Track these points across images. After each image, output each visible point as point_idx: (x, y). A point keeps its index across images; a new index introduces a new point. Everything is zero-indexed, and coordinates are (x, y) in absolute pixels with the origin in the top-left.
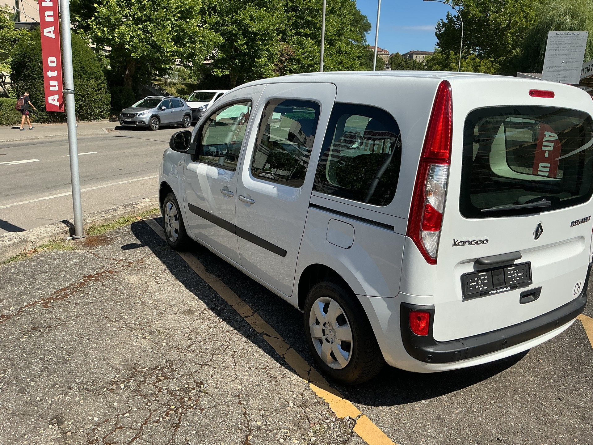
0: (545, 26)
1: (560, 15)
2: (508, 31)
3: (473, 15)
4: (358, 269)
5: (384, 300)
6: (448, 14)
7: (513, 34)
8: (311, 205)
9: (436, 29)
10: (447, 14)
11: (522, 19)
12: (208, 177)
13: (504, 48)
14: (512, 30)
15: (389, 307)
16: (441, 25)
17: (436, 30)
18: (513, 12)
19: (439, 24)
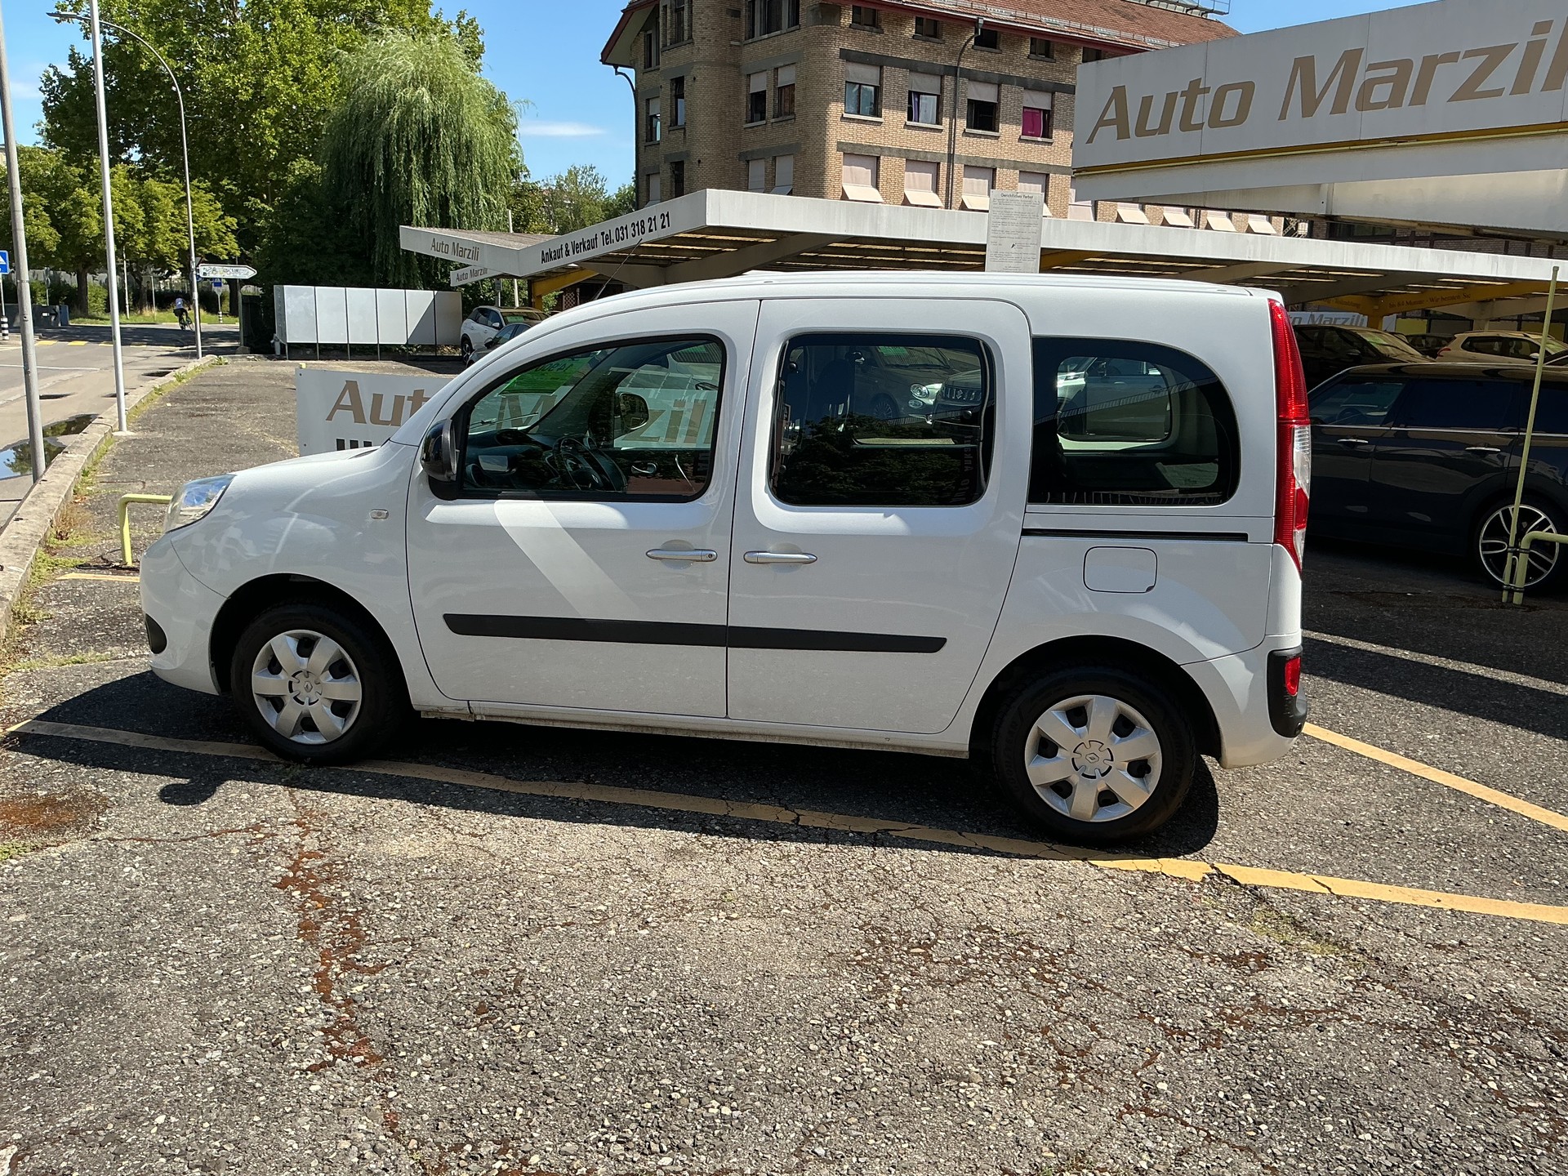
0: (374, 109)
1: (404, 85)
2: (260, 113)
3: (151, 62)
4: (1180, 619)
5: (1239, 657)
6: (74, 54)
7: (276, 120)
8: (1026, 532)
9: (43, 91)
10: (70, 52)
11: (291, 83)
12: (567, 529)
13: (257, 155)
14: (271, 111)
15: (1248, 667)
16: (55, 82)
17: (44, 97)
18: (262, 64)
19: (49, 78)
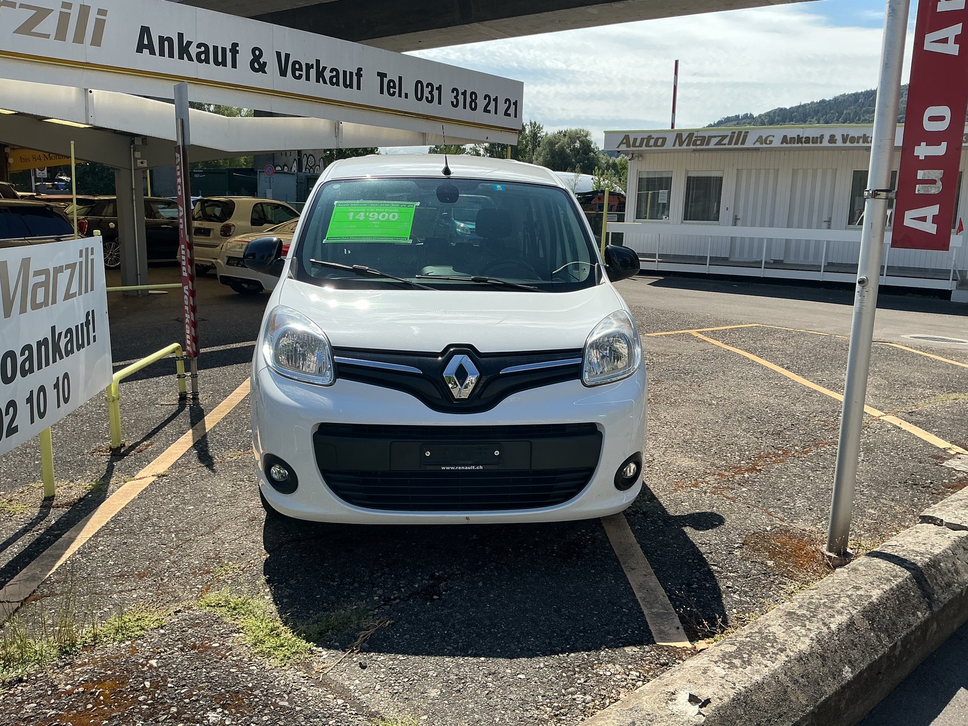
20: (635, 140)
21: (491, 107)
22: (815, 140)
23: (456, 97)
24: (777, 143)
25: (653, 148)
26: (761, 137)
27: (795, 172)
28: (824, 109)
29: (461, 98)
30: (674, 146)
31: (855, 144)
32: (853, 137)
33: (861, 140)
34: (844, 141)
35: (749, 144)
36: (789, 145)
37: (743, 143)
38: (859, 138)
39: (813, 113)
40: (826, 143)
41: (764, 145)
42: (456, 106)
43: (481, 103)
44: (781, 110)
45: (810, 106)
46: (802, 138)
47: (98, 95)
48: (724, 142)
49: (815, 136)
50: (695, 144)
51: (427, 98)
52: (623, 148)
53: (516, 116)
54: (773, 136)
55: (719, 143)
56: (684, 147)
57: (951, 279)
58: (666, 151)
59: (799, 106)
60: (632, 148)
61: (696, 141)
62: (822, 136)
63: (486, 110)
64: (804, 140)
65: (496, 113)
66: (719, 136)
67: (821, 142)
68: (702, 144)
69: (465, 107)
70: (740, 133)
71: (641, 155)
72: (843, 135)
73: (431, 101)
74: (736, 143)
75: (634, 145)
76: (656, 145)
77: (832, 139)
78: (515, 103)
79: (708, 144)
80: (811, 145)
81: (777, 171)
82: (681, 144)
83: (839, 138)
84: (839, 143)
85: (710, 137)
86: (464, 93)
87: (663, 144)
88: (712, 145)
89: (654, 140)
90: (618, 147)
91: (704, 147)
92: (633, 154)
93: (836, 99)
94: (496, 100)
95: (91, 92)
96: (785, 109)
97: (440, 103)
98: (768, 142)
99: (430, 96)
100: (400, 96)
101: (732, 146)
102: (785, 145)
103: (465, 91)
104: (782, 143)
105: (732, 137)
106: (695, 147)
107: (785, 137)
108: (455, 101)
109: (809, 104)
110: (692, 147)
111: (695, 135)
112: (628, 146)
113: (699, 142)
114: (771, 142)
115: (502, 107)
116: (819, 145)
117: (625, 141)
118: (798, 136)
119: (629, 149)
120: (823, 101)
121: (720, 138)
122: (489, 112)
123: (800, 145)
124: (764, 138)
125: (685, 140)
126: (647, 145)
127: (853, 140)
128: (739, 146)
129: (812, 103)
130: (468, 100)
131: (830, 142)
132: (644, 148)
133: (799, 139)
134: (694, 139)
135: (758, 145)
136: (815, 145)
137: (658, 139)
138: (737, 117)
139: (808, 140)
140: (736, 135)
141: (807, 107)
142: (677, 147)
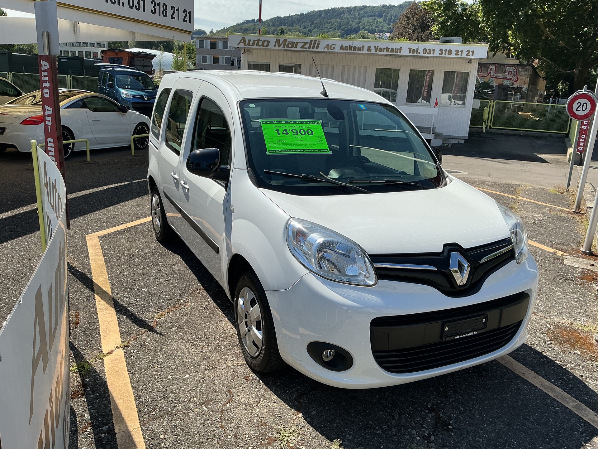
20: (249, 41)
21: (176, 15)
22: (359, 49)
23: (154, 7)
24: (337, 49)
25: (261, 47)
26: (328, 45)
27: (343, 67)
28: (303, 19)
29: (157, 7)
30: (275, 46)
31: (382, 53)
32: (381, 49)
33: (385, 50)
34: (376, 51)
35: (321, 49)
36: (344, 51)
37: (317, 48)
38: (384, 49)
39: (297, 21)
40: (365, 51)
41: (330, 50)
42: (154, 13)
43: (170, 12)
44: (278, 18)
45: (295, 16)
46: (352, 47)
47: (83, 26)
48: (305, 47)
49: (359, 46)
50: (288, 47)
51: (136, 6)
52: (242, 45)
53: (190, 23)
54: (335, 45)
55: (302, 47)
56: (281, 48)
57: (431, 133)
58: (270, 50)
59: (289, 16)
60: (247, 46)
61: (288, 45)
62: (363, 47)
63: (173, 18)
64: (353, 48)
65: (178, 20)
66: (302, 43)
67: (363, 51)
68: (292, 47)
69: (160, 15)
70: (315, 41)
71: (249, 51)
72: (375, 47)
73: (138, 9)
74: (313, 48)
75: (249, 44)
76: (263, 45)
77: (369, 49)
78: (189, 13)
79: (296, 47)
80: (357, 52)
81: (333, 66)
82: (279, 46)
83: (373, 48)
84: (373, 52)
85: (297, 43)
86: (159, 4)
87: (267, 45)
88: (298, 48)
89: (262, 42)
90: (238, 45)
91: (294, 49)
92: (244, 49)
93: (309, 13)
94: (178, 10)
95: (78, 23)
96: (281, 17)
97: (144, 11)
98: (332, 48)
99: (138, 5)
100: (119, 4)
101: (311, 49)
102: (342, 51)
103: (160, 2)
104: (340, 50)
105: (311, 44)
106: (288, 49)
107: (342, 46)
108: (153, 9)
109: (294, 15)
110: (286, 48)
111: (288, 40)
112: (245, 45)
113: (290, 46)
114: (334, 48)
115: (182, 15)
116: (361, 52)
117: (242, 41)
118: (350, 45)
119: (245, 46)
120: (302, 14)
121: (303, 44)
122: (174, 18)
123: (350, 51)
124: (329, 46)
125: (282, 43)
126: (258, 45)
127: (381, 50)
128: (315, 50)
129: (296, 15)
130: (162, 9)
131: (368, 50)
132: (255, 46)
133: (350, 48)
134: (287, 43)
135: (326, 50)
136: (359, 52)
137: (264, 42)
138: (254, 20)
139: (355, 48)
140: (313, 42)
141: (294, 17)
142: (277, 47)
